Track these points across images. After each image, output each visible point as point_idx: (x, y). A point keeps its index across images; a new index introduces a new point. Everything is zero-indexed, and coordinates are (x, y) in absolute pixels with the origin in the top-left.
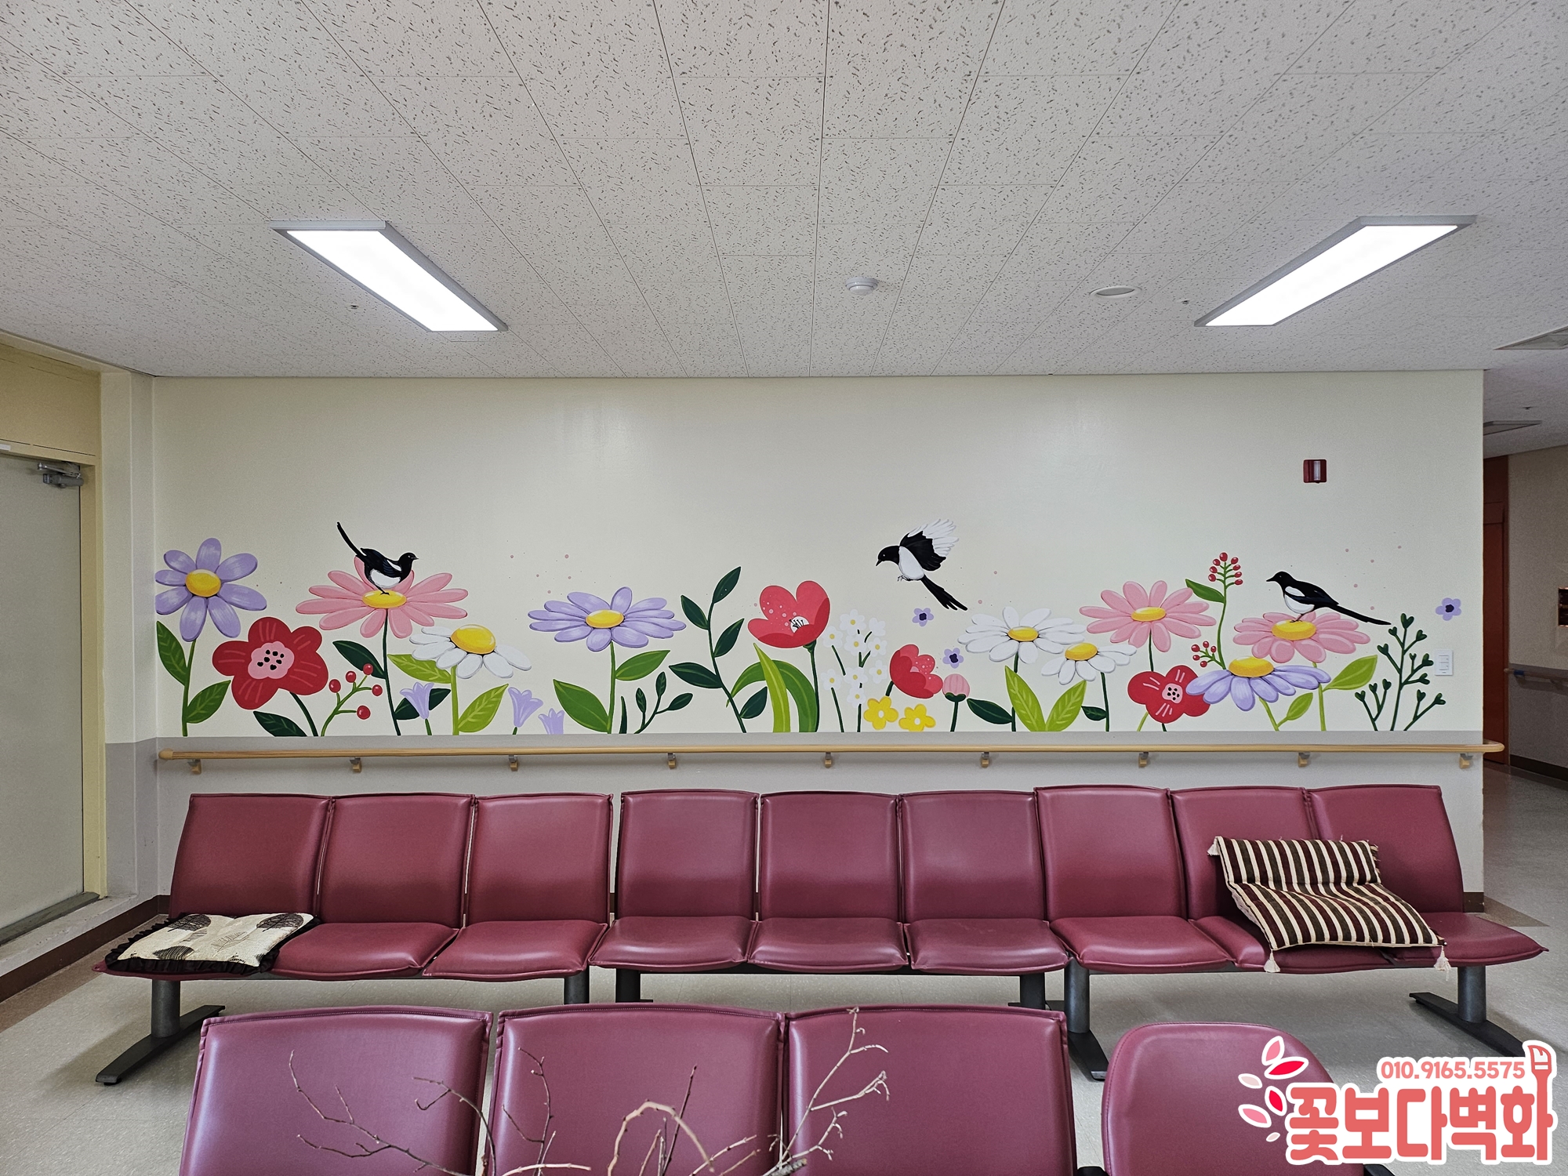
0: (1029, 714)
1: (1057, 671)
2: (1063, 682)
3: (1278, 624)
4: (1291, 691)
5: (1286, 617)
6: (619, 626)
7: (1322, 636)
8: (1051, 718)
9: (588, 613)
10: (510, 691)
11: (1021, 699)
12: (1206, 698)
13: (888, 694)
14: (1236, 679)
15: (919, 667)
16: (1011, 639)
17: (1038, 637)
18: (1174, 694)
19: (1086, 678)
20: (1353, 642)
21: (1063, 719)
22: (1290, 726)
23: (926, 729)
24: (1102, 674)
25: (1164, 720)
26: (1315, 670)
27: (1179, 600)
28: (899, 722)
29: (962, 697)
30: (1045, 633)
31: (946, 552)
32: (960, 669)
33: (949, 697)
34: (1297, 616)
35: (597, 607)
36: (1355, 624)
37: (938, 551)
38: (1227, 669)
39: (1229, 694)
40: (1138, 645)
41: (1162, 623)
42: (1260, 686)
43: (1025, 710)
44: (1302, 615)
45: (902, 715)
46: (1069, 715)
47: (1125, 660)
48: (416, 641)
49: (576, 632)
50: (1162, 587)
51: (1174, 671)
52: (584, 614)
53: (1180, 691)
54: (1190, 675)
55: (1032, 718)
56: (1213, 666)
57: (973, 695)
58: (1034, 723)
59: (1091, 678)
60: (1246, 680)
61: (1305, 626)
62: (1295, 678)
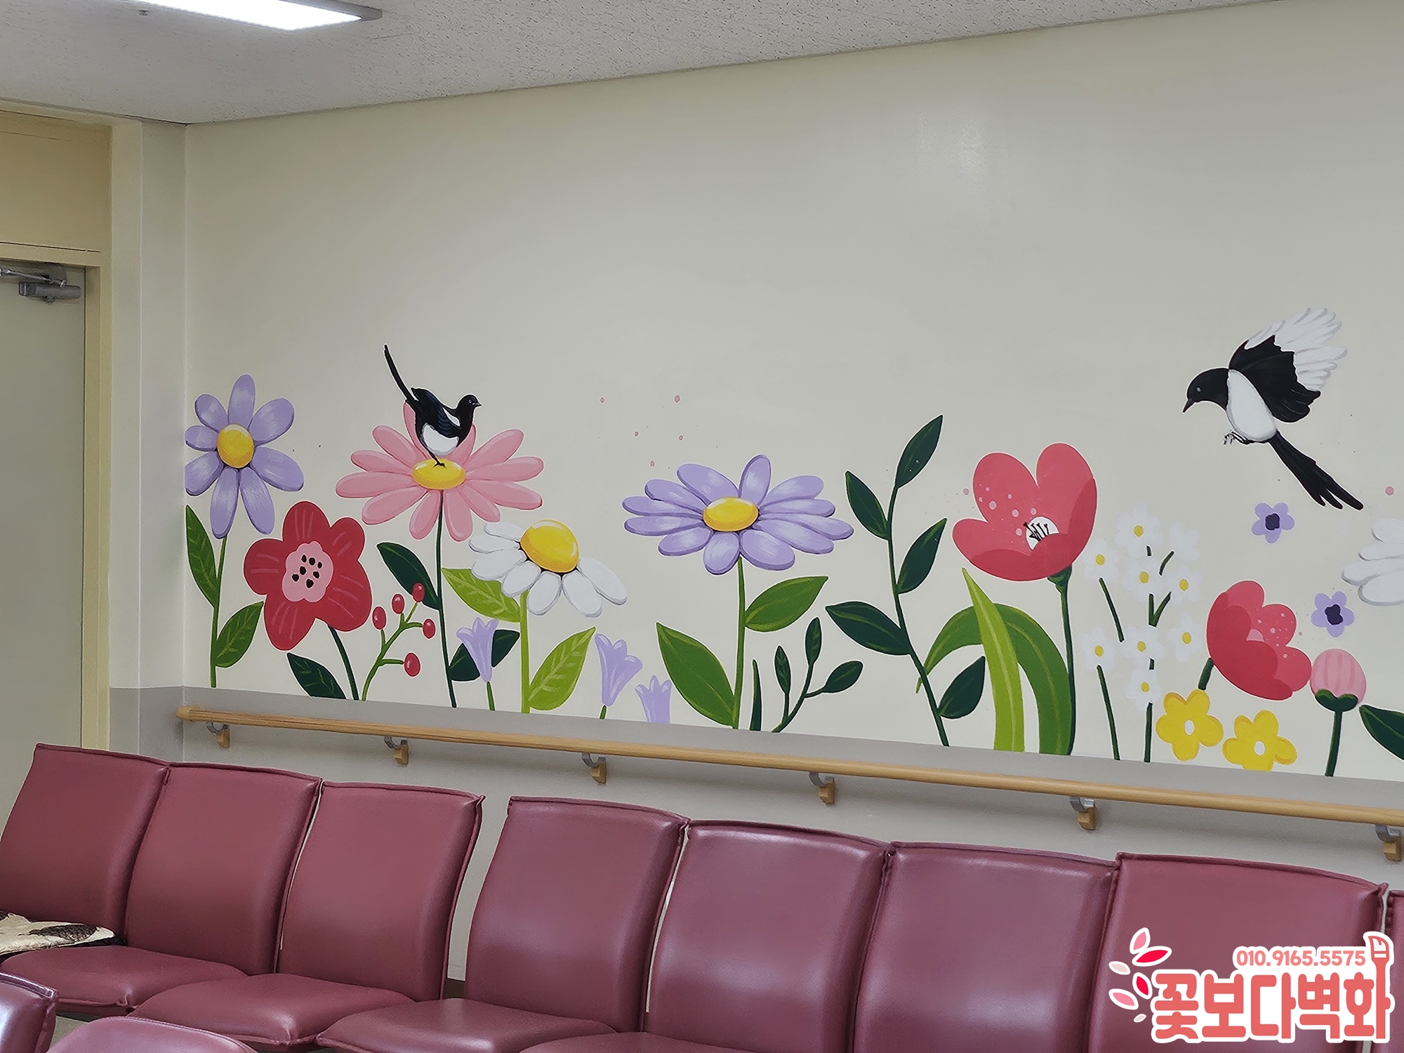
6: (751, 527)
9: (707, 503)
10: (599, 642)
35: (720, 494)
48: (476, 546)
49: (689, 538)
52: (701, 505)
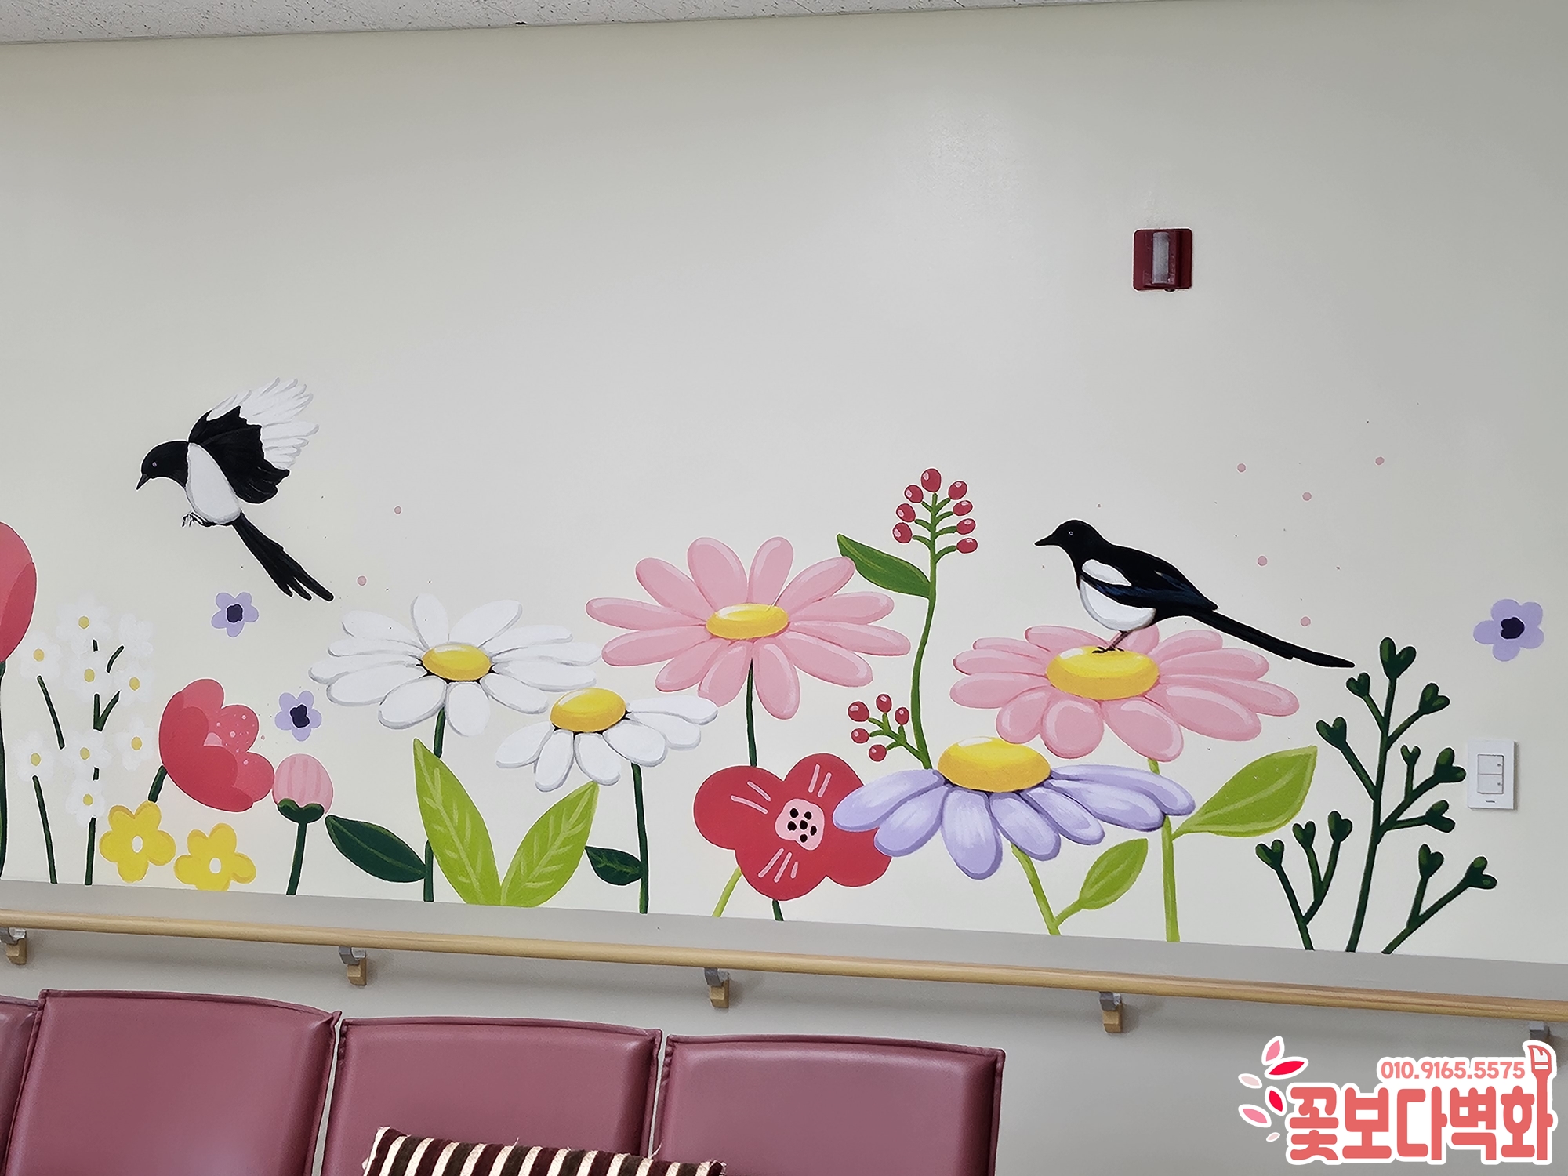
0: (467, 862)
1: (530, 755)
2: (545, 784)
3: (1061, 655)
4: (1092, 832)
5: (1084, 639)
7: (1174, 692)
8: (515, 872)
11: (449, 824)
12: (882, 840)
13: (153, 796)
14: (955, 795)
15: (224, 736)
16: (430, 674)
17: (491, 671)
18: (804, 825)
19: (597, 776)
20: (1253, 709)
21: (540, 878)
22: (1086, 925)
23: (235, 887)
24: (636, 769)
25: (779, 891)
26: (1152, 779)
27: (822, 588)
28: (176, 867)
29: (313, 813)
30: (506, 662)
31: (290, 459)
32: (314, 743)
33: (288, 810)
34: (1110, 636)
36: (1258, 662)
37: (274, 456)
38: (935, 767)
39: (939, 832)
40: (720, 697)
41: (780, 645)
42: (1015, 814)
43: (456, 850)
44: (1124, 634)
45: (182, 849)
46: (555, 868)
47: (688, 734)
50: (779, 553)
51: (803, 769)
53: (818, 820)
54: (844, 780)
55: (469, 869)
56: (900, 760)
57: (341, 809)
58: (476, 884)
59: (610, 777)
60: (981, 799)
61: (1129, 664)
62: (1103, 797)
